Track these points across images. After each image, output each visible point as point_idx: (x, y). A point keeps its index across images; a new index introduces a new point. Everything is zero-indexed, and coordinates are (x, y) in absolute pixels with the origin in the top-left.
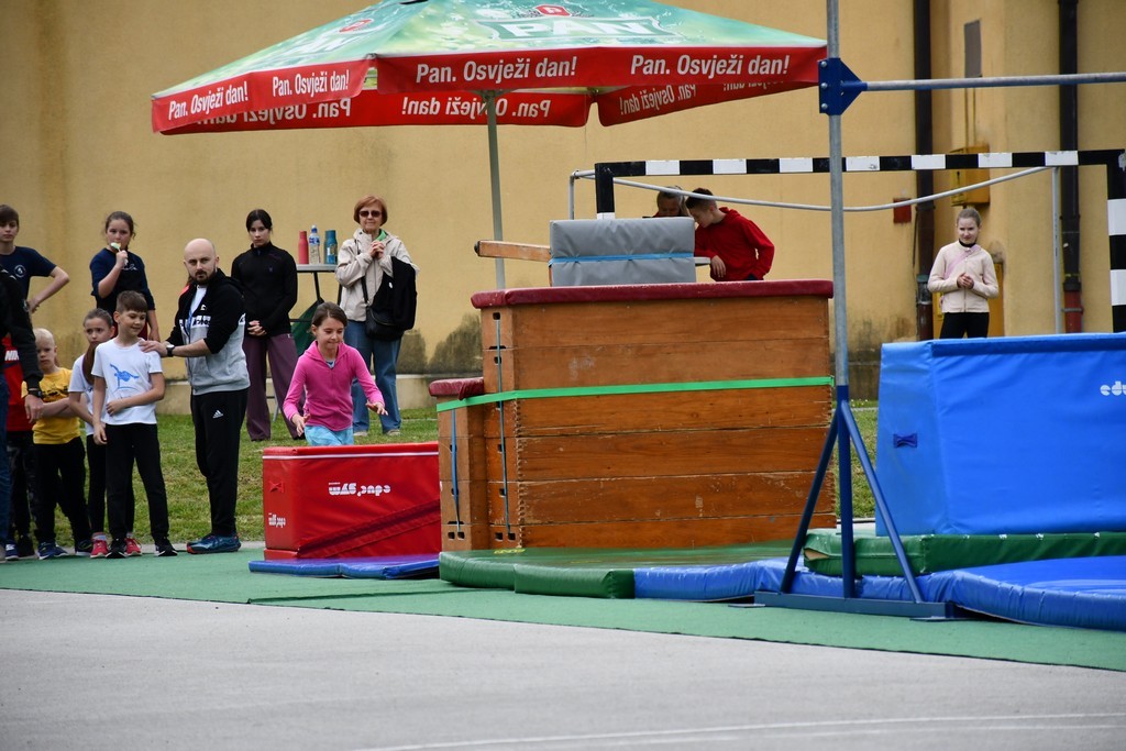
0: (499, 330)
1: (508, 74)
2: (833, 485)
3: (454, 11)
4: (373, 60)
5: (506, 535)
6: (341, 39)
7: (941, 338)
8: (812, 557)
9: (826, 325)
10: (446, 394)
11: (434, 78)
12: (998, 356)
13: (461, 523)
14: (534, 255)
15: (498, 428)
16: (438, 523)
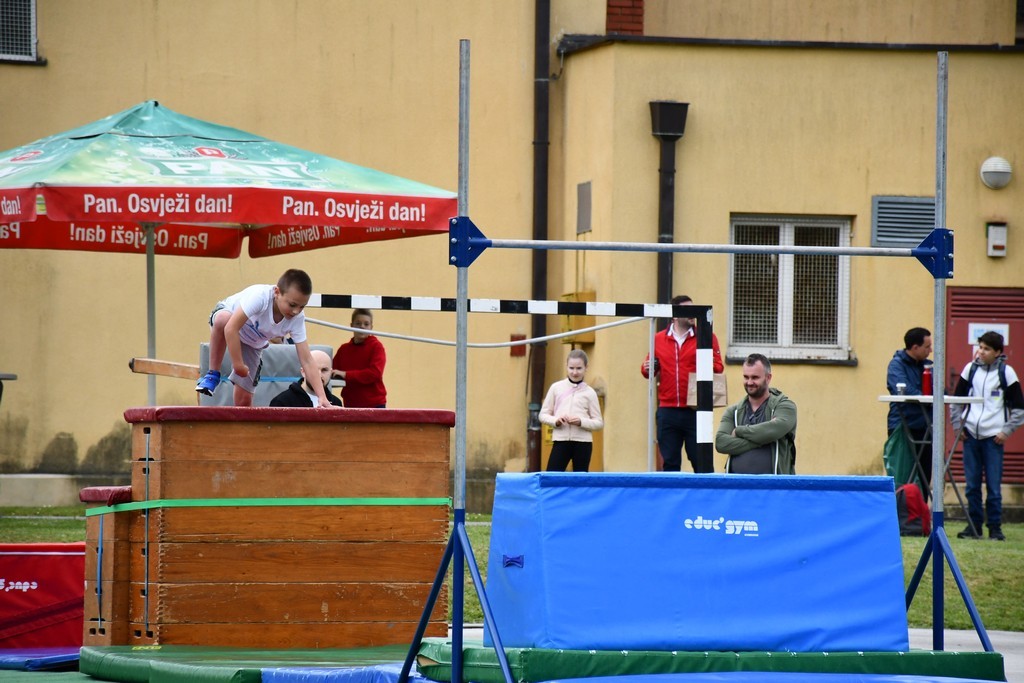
0: (148, 443)
1: (170, 208)
2: (446, 596)
3: (119, 148)
4: (41, 189)
5: (144, 633)
6: (11, 168)
7: (548, 470)
8: (424, 663)
9: (448, 451)
10: (95, 500)
11: (101, 208)
12: (597, 489)
13: (102, 620)
14: (184, 373)
15: (141, 534)
16: (80, 619)
